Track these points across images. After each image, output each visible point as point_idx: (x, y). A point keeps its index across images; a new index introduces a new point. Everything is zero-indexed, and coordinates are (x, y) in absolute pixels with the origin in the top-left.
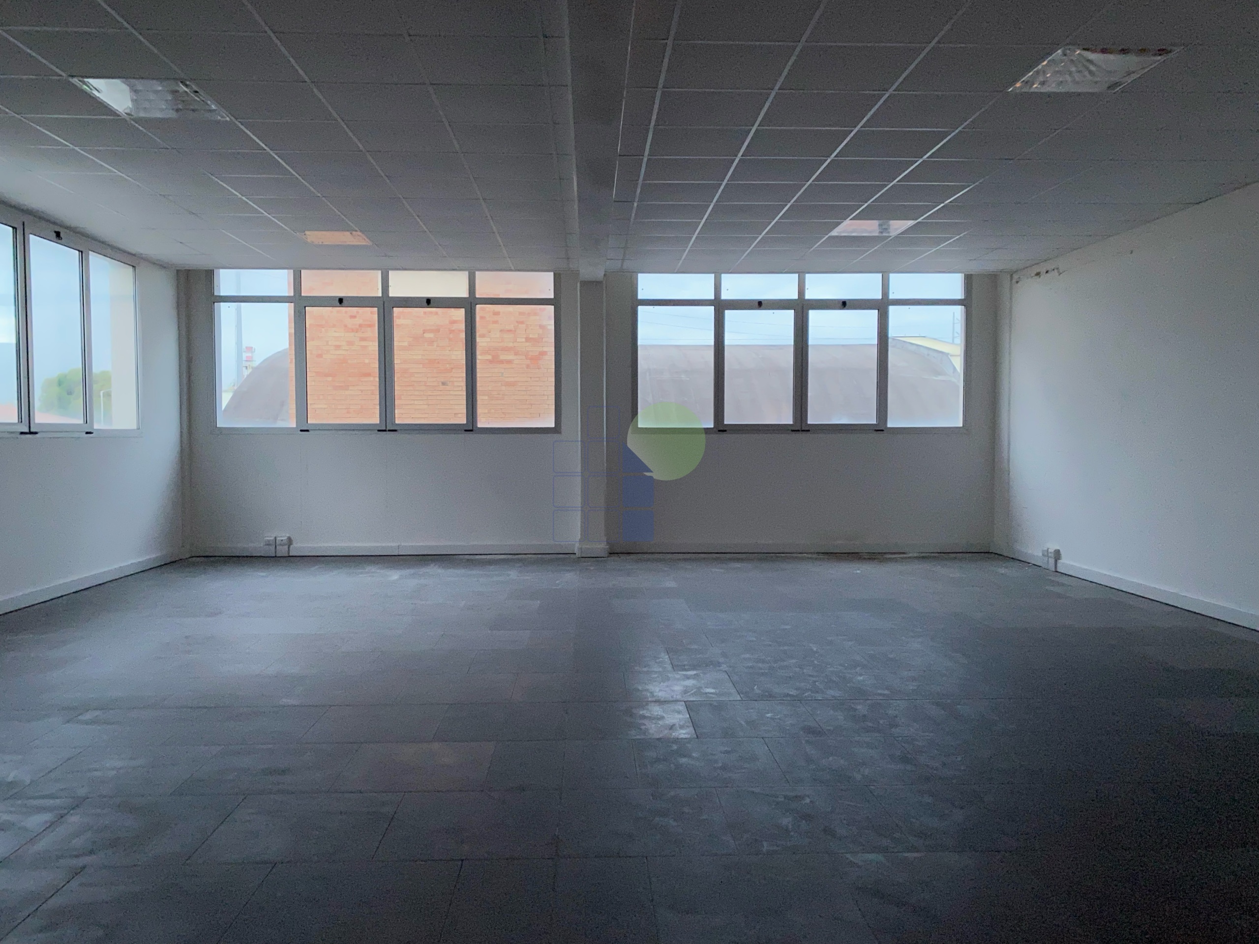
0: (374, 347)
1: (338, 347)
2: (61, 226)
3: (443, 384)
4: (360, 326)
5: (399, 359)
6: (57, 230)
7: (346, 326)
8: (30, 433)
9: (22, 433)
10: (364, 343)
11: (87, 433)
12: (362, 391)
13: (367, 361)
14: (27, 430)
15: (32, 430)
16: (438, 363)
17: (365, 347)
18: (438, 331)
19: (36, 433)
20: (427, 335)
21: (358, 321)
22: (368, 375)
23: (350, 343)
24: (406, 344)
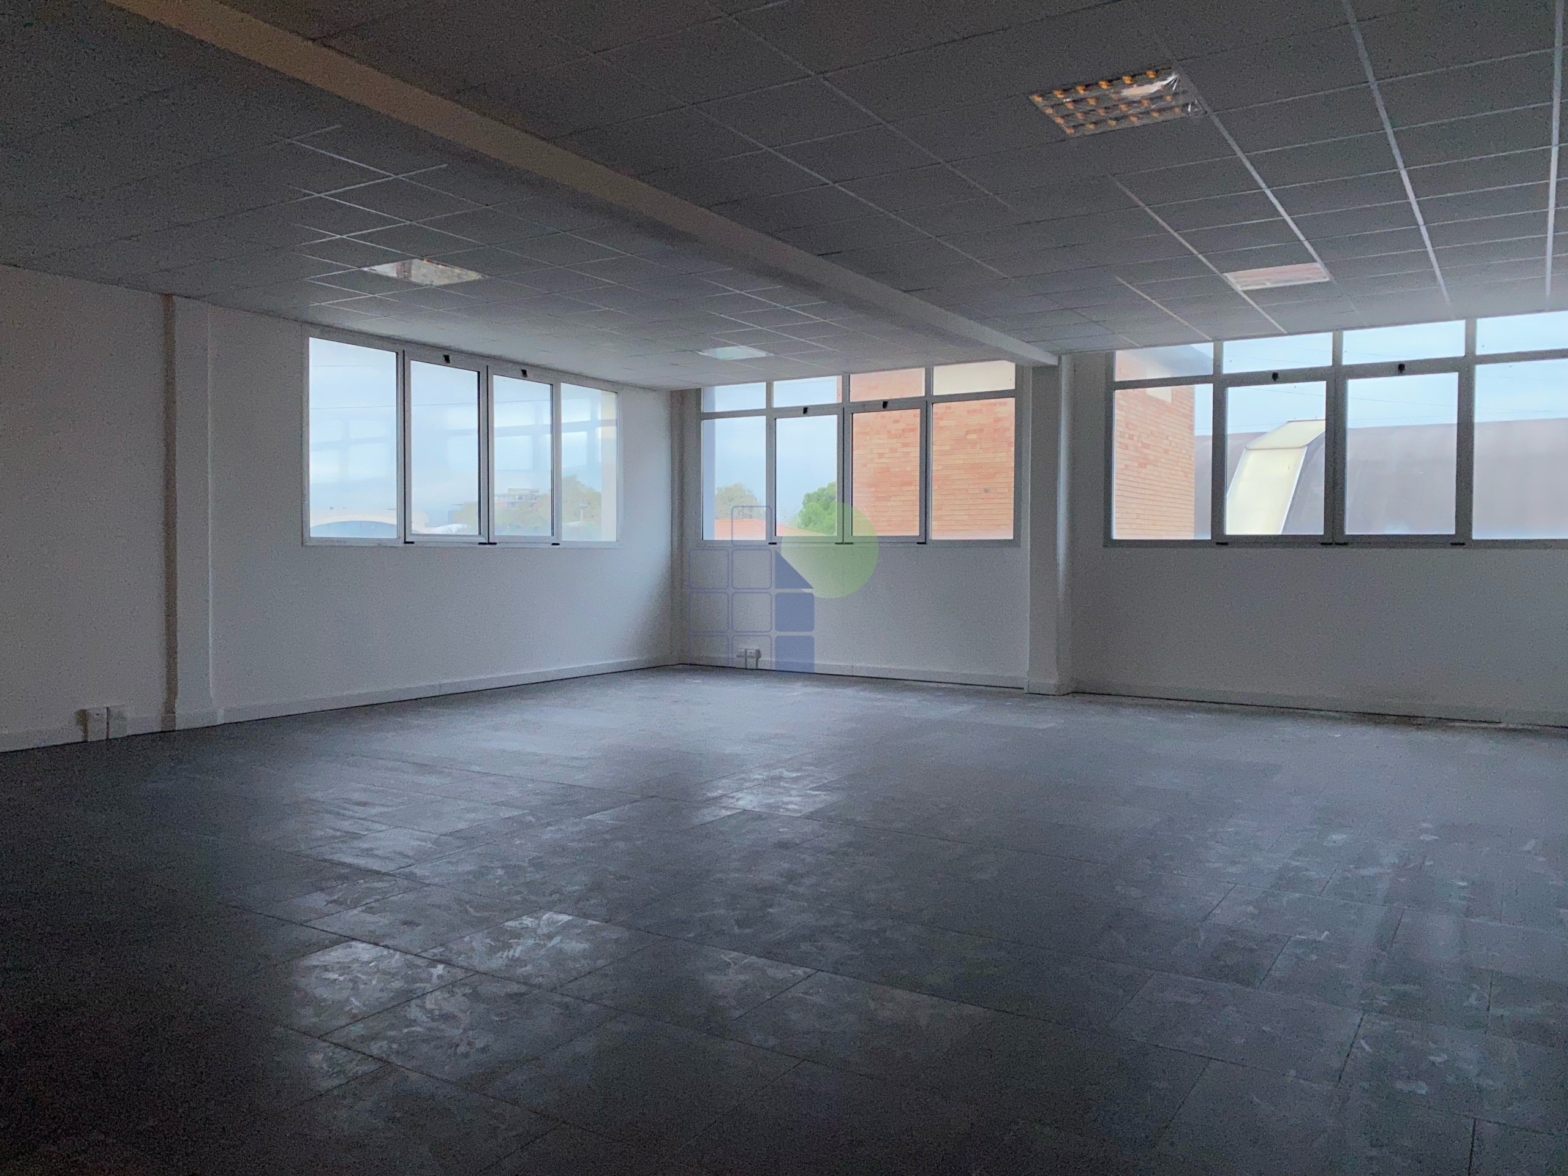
0: (915, 452)
1: (881, 455)
2: (527, 364)
3: (986, 491)
4: (903, 431)
5: (935, 467)
6: (524, 369)
7: (889, 432)
8: (490, 543)
9: (480, 544)
10: (906, 450)
11: (553, 544)
12: (903, 501)
13: (908, 469)
14: (487, 542)
15: (491, 541)
16: (981, 467)
17: (907, 454)
18: (981, 430)
19: (495, 544)
20: (969, 437)
21: (901, 426)
22: (909, 484)
23: (893, 450)
24: (948, 448)
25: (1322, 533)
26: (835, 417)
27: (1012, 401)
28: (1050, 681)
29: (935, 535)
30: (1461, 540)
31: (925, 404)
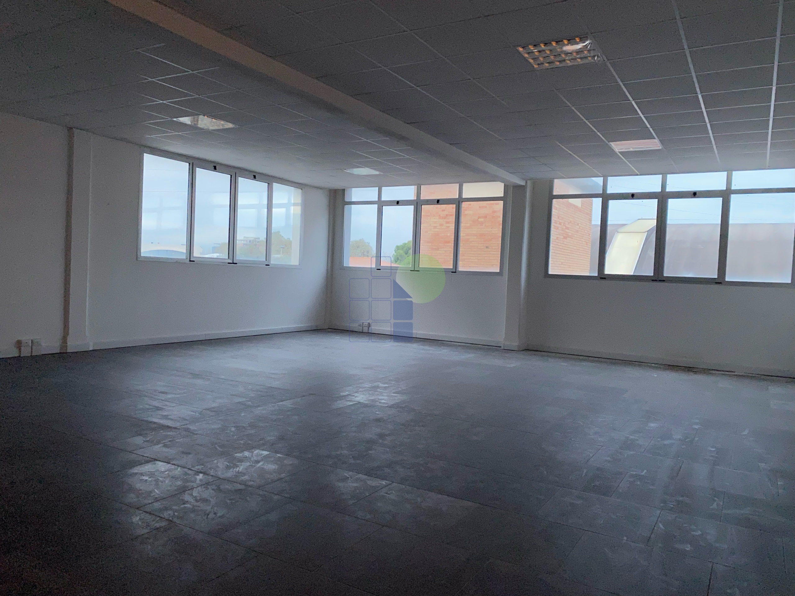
0: (452, 227)
1: (435, 227)
2: (255, 172)
3: (487, 247)
4: (447, 215)
5: (462, 234)
6: (255, 175)
7: (440, 216)
8: (233, 263)
9: (229, 263)
10: (448, 225)
11: (266, 265)
12: (445, 251)
13: (449, 235)
14: (232, 262)
16: (485, 235)
17: (448, 227)
18: (486, 217)
19: (236, 263)
20: (480, 220)
21: (446, 213)
22: (448, 242)
23: (441, 225)
24: (468, 225)
25: (652, 275)
26: (413, 206)
27: (501, 203)
28: (515, 344)
29: (461, 268)
30: (720, 281)
31: (458, 202)
